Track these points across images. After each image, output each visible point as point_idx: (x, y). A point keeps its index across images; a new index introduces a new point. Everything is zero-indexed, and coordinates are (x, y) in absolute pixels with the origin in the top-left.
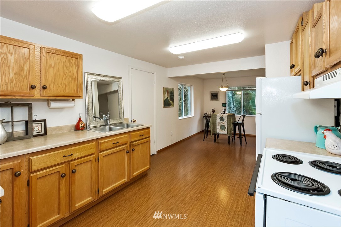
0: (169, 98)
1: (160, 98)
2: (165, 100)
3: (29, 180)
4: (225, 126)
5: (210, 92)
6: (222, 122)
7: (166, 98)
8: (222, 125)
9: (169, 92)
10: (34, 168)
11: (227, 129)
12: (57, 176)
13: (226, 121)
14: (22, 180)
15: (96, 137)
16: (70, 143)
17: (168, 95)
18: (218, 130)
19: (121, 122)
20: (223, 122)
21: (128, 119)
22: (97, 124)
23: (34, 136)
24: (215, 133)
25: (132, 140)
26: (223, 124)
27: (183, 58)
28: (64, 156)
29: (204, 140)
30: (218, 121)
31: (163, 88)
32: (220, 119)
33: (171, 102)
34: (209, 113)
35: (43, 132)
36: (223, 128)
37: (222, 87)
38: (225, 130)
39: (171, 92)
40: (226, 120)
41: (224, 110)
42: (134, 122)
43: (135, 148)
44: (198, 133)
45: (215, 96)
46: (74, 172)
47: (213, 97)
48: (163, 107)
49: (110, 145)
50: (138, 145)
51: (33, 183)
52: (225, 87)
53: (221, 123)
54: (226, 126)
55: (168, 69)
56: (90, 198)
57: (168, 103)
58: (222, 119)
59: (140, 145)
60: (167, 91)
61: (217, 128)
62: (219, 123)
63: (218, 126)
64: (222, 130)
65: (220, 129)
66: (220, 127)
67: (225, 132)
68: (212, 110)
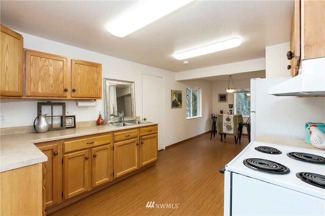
0: (177, 100)
1: (168, 100)
2: (173, 102)
3: (63, 159)
4: (231, 126)
5: (219, 94)
6: (228, 122)
7: (174, 99)
10: (66, 150)
11: (233, 129)
12: (82, 158)
13: (233, 122)
14: (59, 158)
15: (111, 130)
16: (92, 133)
17: (176, 97)
18: (225, 130)
19: (133, 119)
20: (229, 122)
21: (139, 117)
22: (114, 121)
23: (67, 128)
24: (222, 133)
25: (142, 134)
26: (229, 125)
27: (188, 63)
28: (87, 143)
29: (211, 139)
30: (224, 121)
31: (171, 90)
32: (226, 119)
33: (179, 103)
34: (218, 114)
35: (73, 125)
36: (229, 128)
37: (229, 89)
38: (231, 130)
39: (179, 94)
40: (232, 120)
41: (231, 111)
42: (144, 120)
43: (144, 141)
44: (206, 133)
45: (223, 98)
46: (95, 156)
47: (221, 99)
48: (172, 108)
49: (123, 137)
50: (147, 139)
51: (66, 161)
52: (231, 89)
54: (233, 127)
55: (176, 73)
56: (107, 179)
57: (176, 104)
58: (228, 119)
59: (149, 140)
60: (175, 93)
61: (223, 128)
62: (225, 124)
63: (224, 126)
64: (229, 130)
65: (227, 129)
66: (227, 127)
67: (231, 132)
68: (220, 111)
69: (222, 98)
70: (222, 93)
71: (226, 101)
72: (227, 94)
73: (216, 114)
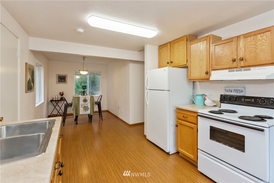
2: (28, 82)
4: (88, 107)
5: (57, 75)
6: (85, 103)
7: (28, 79)
8: (85, 106)
9: (31, 71)
11: (90, 109)
13: (89, 102)
17: (30, 75)
18: (82, 112)
20: (86, 103)
24: (78, 115)
26: (86, 105)
29: (64, 126)
30: (81, 102)
31: (26, 64)
32: (83, 100)
33: (32, 84)
34: (57, 97)
36: (86, 108)
37: (83, 71)
38: (88, 110)
39: (32, 71)
40: (89, 101)
41: (84, 92)
47: (60, 80)
48: (26, 92)
53: (84, 104)
54: (89, 107)
55: (30, 37)
57: (30, 86)
58: (85, 101)
60: (30, 69)
61: (80, 109)
62: (82, 105)
63: (81, 107)
64: (85, 110)
65: (83, 110)
66: (83, 108)
67: (89, 112)
68: (60, 93)
70: (62, 73)
71: (65, 82)
72: (67, 75)
73: (56, 96)
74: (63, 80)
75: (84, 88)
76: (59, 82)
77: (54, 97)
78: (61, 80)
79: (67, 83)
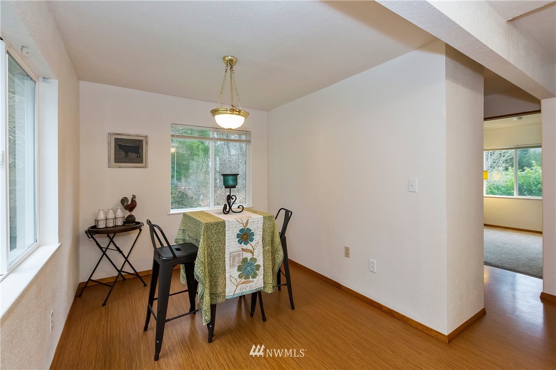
4: (255, 260)
6: (245, 247)
8: (245, 260)
11: (262, 268)
13: (261, 242)
18: (233, 286)
20: (249, 247)
26: (249, 256)
30: (232, 244)
32: (238, 236)
36: (247, 269)
38: (255, 276)
40: (258, 237)
47: (123, 153)
53: (243, 250)
54: (260, 262)
58: (245, 236)
61: (227, 275)
62: (233, 257)
63: (231, 266)
64: (247, 278)
65: (240, 277)
66: (239, 269)
67: (257, 283)
68: (124, 201)
69: (126, 153)
71: (141, 162)
72: (146, 137)
73: (106, 214)
74: (133, 155)
75: (231, 183)
76: (117, 160)
77: (102, 216)
78: (126, 155)
79: (146, 167)
